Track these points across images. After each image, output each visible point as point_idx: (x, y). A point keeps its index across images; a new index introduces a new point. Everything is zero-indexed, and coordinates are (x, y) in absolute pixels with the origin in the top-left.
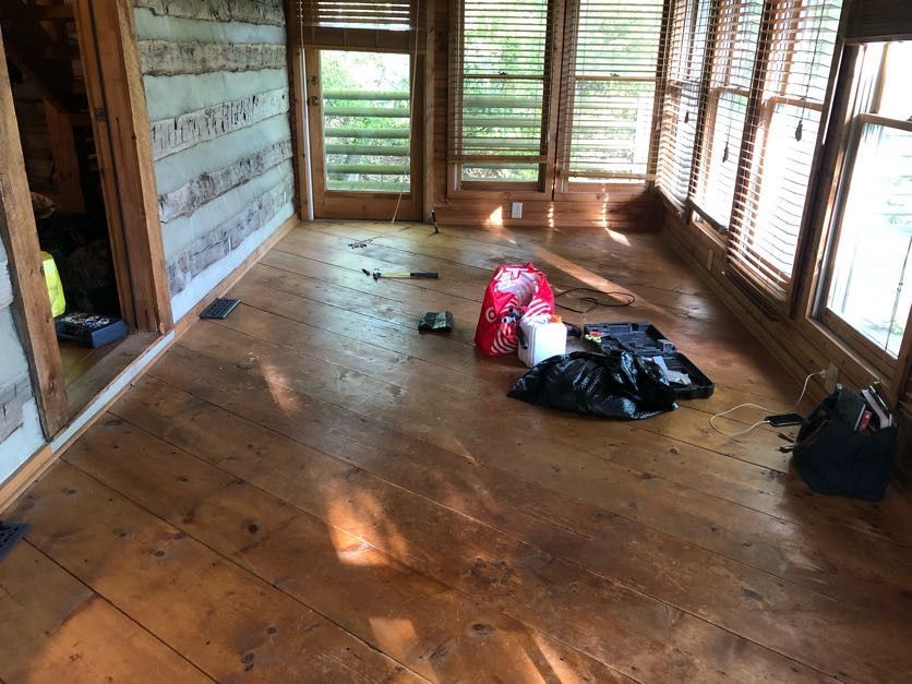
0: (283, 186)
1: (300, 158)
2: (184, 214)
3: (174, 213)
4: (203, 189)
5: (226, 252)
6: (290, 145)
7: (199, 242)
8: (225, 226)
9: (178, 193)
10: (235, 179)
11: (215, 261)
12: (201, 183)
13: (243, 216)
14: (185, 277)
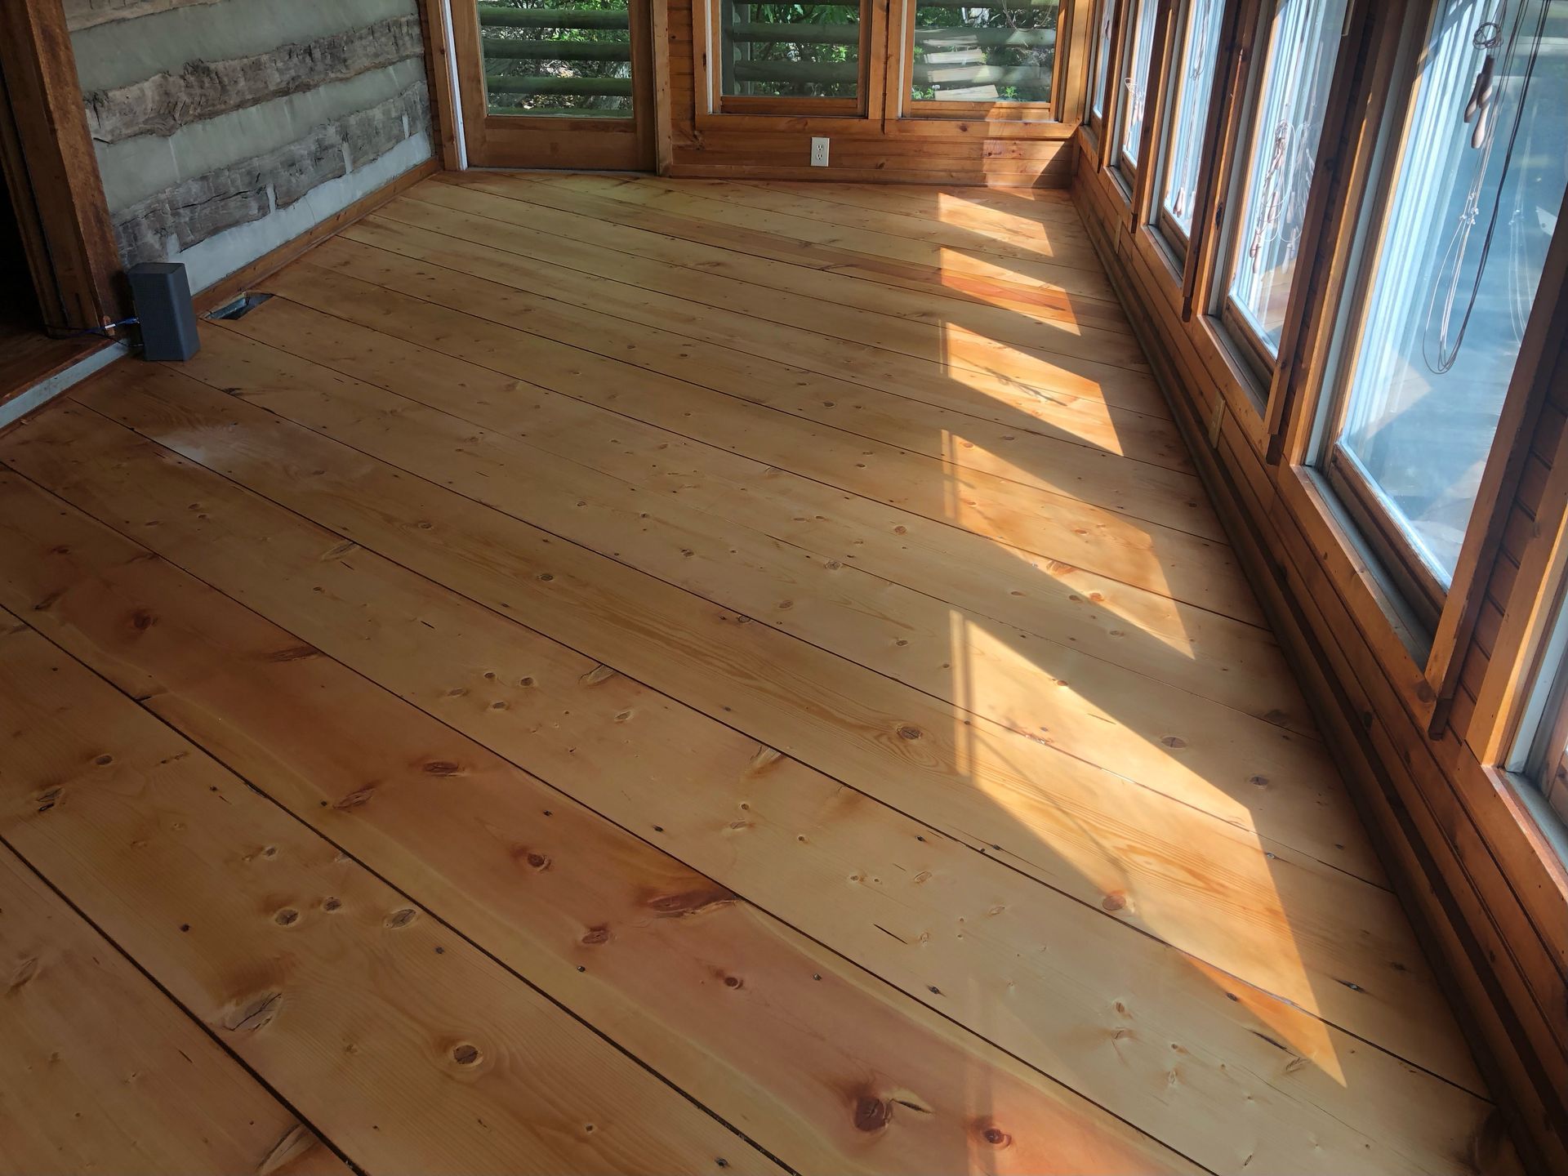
0: (400, 103)
1: (436, 55)
2: (151, 132)
3: (127, 125)
4: (198, 91)
5: (264, 210)
6: (416, 31)
7: (195, 187)
8: (256, 162)
9: (134, 91)
10: (275, 80)
11: (237, 223)
12: (192, 79)
13: (301, 150)
14: (163, 245)
